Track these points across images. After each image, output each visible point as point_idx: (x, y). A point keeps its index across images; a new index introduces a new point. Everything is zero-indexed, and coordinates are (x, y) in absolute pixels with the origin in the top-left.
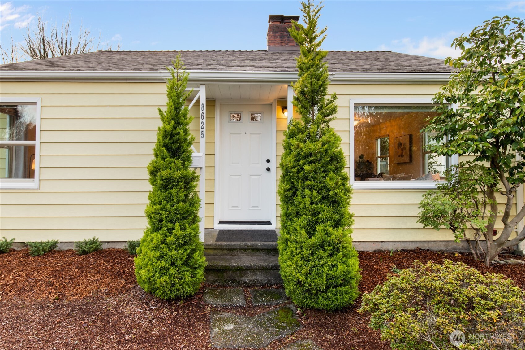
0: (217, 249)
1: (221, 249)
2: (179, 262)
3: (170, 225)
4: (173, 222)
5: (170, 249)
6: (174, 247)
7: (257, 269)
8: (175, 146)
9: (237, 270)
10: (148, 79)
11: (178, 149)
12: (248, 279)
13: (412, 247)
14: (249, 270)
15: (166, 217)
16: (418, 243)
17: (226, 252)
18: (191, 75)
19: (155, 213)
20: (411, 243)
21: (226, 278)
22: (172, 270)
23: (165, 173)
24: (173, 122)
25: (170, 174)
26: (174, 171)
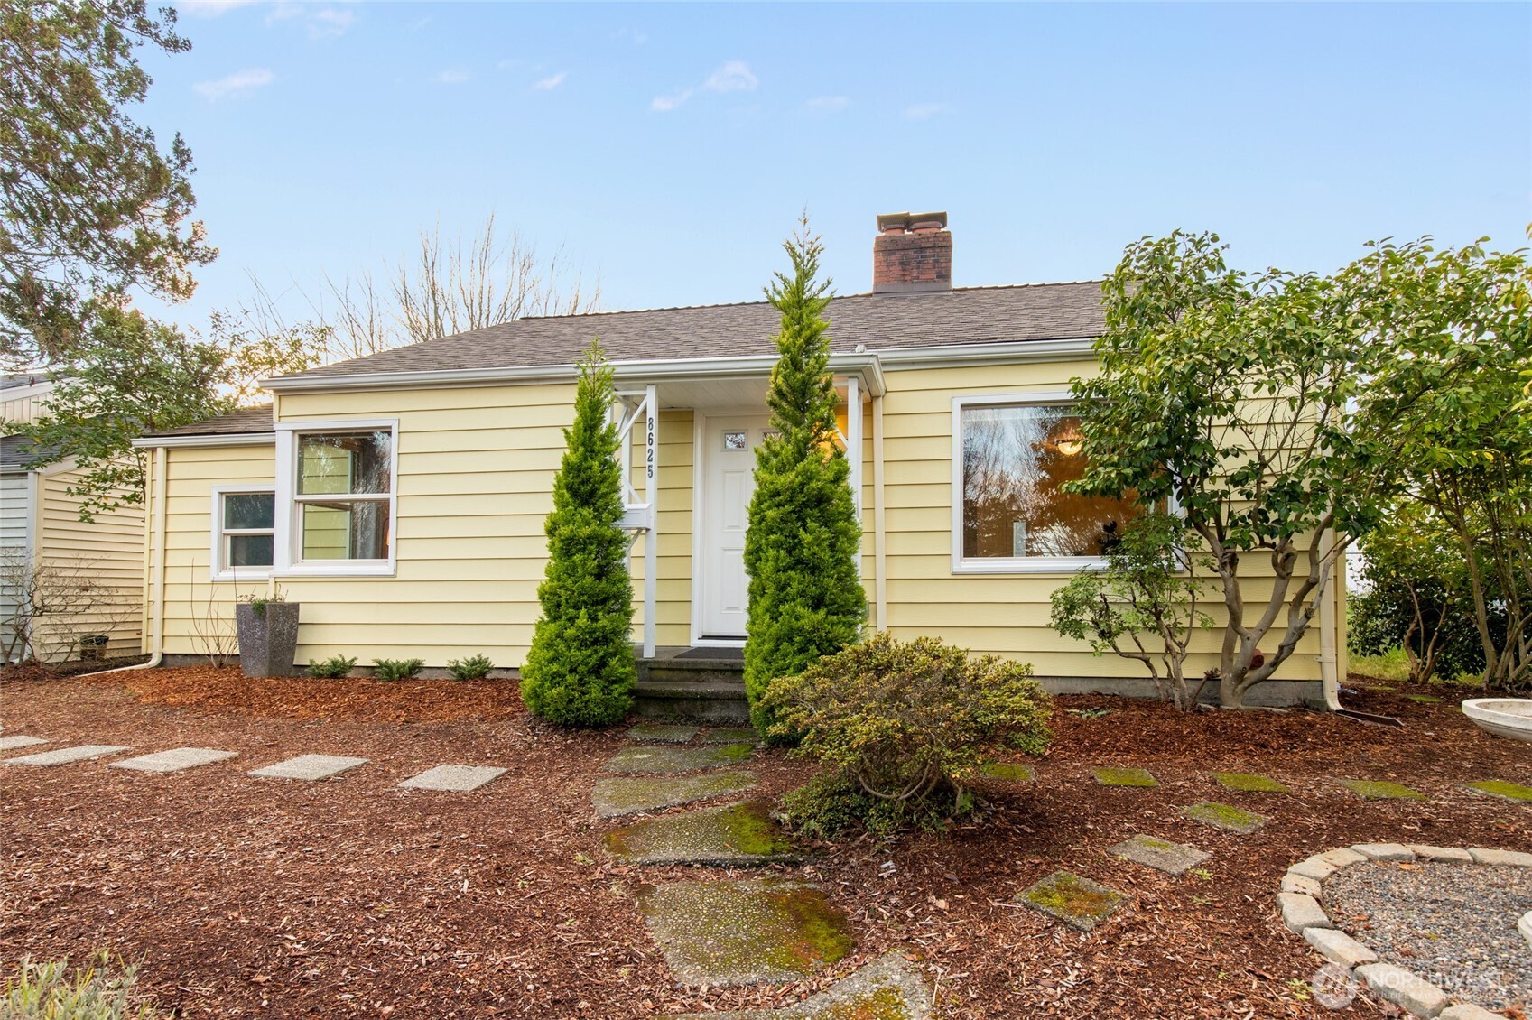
0: (673, 669)
1: (680, 670)
2: (581, 668)
3: (572, 612)
4: (576, 607)
5: (569, 648)
6: (575, 644)
7: (728, 699)
8: (586, 488)
9: (696, 699)
10: (538, 379)
11: (592, 493)
12: (712, 715)
13: (1085, 688)
14: (717, 699)
15: (567, 600)
16: (1095, 681)
17: (687, 675)
18: (618, 370)
19: (551, 594)
20: (1079, 681)
21: (678, 712)
22: (570, 678)
23: (565, 531)
24: (581, 449)
25: (572, 531)
26: (579, 527)
